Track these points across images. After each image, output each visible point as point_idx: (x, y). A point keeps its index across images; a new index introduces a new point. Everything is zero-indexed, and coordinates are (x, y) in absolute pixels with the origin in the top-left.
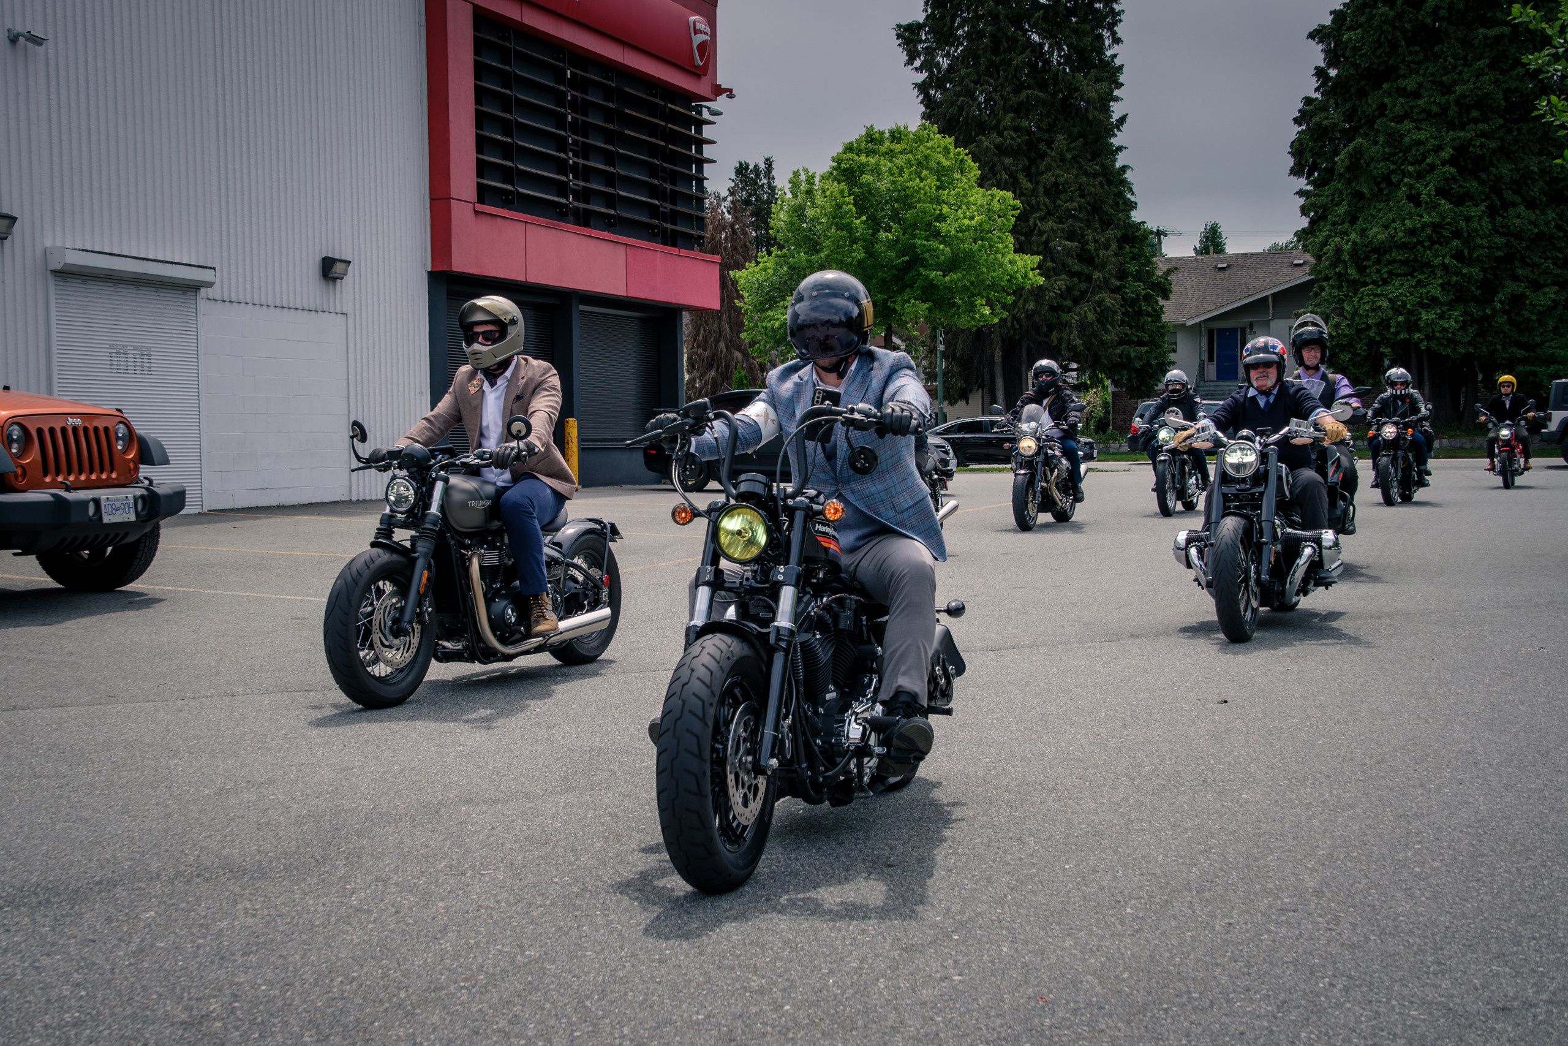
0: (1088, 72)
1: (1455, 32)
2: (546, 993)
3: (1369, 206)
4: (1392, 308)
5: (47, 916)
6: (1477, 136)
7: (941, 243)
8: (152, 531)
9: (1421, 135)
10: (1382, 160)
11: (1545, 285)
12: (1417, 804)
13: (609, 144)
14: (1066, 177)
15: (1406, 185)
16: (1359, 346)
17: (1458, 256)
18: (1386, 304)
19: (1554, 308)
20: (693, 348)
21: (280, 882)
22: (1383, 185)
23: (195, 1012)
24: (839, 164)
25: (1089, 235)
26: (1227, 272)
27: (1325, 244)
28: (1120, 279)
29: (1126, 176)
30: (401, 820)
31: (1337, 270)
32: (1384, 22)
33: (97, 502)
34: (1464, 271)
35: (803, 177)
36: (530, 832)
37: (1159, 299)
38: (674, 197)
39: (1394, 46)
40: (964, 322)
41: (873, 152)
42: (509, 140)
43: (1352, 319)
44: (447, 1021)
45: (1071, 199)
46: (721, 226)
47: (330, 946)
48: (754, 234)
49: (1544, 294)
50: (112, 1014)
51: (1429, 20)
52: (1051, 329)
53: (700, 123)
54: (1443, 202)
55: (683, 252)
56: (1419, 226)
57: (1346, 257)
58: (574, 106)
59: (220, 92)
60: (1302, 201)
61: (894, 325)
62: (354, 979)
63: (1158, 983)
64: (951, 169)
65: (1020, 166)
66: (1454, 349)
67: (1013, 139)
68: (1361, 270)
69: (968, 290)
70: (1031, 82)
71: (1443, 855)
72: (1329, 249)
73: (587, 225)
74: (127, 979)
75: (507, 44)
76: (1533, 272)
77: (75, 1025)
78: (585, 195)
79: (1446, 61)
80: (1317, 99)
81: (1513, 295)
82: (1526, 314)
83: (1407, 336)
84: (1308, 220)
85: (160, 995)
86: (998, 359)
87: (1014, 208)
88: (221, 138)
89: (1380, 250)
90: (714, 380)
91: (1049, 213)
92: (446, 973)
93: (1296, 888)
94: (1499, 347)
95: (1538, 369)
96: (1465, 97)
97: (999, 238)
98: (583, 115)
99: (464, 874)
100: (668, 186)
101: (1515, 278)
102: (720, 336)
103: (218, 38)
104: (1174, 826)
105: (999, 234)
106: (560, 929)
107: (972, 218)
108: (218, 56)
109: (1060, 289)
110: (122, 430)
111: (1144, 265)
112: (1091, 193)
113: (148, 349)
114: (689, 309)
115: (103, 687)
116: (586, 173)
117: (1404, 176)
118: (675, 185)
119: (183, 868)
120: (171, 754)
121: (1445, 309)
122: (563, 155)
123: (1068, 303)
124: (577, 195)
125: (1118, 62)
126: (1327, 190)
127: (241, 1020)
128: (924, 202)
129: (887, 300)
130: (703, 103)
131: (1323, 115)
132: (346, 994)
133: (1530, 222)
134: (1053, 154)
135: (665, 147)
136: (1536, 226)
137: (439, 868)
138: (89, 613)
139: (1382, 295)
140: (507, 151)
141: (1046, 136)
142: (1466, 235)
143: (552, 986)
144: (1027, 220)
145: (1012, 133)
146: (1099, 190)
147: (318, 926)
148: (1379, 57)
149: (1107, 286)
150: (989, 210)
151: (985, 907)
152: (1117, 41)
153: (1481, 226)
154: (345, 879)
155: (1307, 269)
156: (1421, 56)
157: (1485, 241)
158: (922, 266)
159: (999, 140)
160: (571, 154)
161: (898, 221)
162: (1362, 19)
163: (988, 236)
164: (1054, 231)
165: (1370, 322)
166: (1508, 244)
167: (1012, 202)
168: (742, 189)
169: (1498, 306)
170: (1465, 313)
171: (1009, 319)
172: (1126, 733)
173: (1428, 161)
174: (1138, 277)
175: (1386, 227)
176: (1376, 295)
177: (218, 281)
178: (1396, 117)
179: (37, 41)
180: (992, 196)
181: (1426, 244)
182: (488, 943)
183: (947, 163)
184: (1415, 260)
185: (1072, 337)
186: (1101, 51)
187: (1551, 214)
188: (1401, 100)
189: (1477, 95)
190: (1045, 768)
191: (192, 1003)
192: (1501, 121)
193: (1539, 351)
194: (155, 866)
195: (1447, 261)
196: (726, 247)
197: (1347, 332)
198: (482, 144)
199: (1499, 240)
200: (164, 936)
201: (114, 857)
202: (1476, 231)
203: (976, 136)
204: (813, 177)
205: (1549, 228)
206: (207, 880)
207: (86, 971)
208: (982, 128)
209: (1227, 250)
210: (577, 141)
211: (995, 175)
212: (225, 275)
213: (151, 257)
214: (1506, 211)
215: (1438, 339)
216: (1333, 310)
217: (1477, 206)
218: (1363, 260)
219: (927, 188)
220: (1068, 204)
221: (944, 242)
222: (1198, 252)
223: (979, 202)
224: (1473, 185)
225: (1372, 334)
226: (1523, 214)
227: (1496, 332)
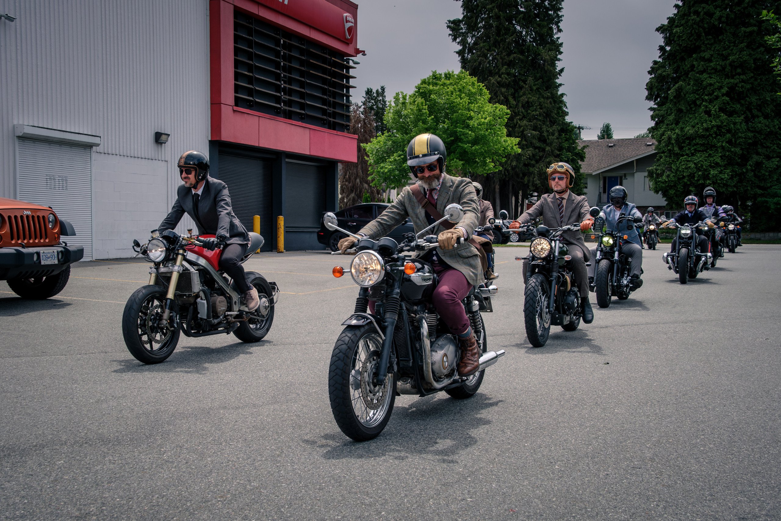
0: (545, 46)
1: (730, 29)
2: (261, 504)
3: (685, 116)
4: (696, 168)
5: (8, 462)
6: (740, 82)
7: (469, 130)
8: (66, 269)
9: (712, 81)
10: (692, 93)
11: (772, 158)
12: (703, 415)
13: (302, 77)
14: (533, 98)
15: (704, 106)
16: (679, 187)
17: (729, 142)
18: (693, 166)
19: (777, 169)
20: (343, 182)
21: (127, 447)
22: (692, 106)
23: (83, 511)
24: (419, 89)
25: (544, 128)
26: (614, 148)
27: (663, 134)
28: (560, 150)
29: (563, 99)
30: (190, 417)
31: (669, 148)
32: (694, 23)
33: (38, 254)
34: (732, 150)
35: (401, 96)
36: (255, 424)
37: (579, 161)
38: (335, 105)
39: (699, 36)
40: (480, 171)
41: (436, 84)
42: (251, 74)
43: (676, 173)
44: (211, 518)
45: (536, 110)
46: (358, 121)
47: (152, 479)
48: (375, 125)
49: (772, 162)
50: (41, 512)
51: (716, 23)
52: (524, 175)
53: (348, 68)
54: (722, 114)
55: (339, 133)
56: (710, 126)
57: (673, 142)
58: (284, 58)
59: (104, 48)
60: (651, 113)
62: (164, 496)
63: (570, 503)
64: (475, 94)
65: (510, 93)
66: (727, 189)
67: (506, 79)
68: (681, 148)
69: (483, 155)
70: (516, 50)
71: (715, 441)
72: (665, 137)
73: (290, 118)
74: (48, 494)
75: (251, 26)
76: (767, 151)
77: (21, 517)
78: (289, 103)
79: (725, 44)
80: (660, 62)
81: (756, 162)
82: (763, 172)
83: (703, 182)
84: (654, 122)
85: (65, 503)
86: (497, 190)
87: (507, 114)
88: (105, 70)
89: (690, 138)
90: (354, 198)
91: (524, 117)
92: (211, 494)
93: (641, 457)
94: (749, 188)
95: (768, 200)
96: (734, 62)
97: (499, 128)
98: (289, 62)
99: (221, 444)
100: (332, 99)
101: (758, 154)
102: (357, 176)
103: (103, 20)
104: (581, 425)
106: (269, 472)
107: (486, 119)
108: (104, 29)
109: (529, 155)
110: (51, 218)
111: (572, 144)
112: (545, 107)
113: (66, 177)
114: (342, 162)
115: (39, 347)
116: (290, 92)
117: (703, 101)
118: (335, 99)
119: (78, 439)
120: (74, 382)
121: (722, 169)
122: (279, 83)
123: (533, 162)
124: (285, 103)
125: (560, 41)
126: (664, 108)
127: (106, 515)
128: (462, 110)
130: (350, 58)
131: (663, 70)
132: (160, 504)
133: (766, 126)
134: (527, 86)
135: (330, 80)
136: (769, 128)
137: (209, 441)
138: (34, 310)
139: (691, 161)
140: (250, 80)
141: (523, 78)
142: (733, 131)
143: (264, 501)
144: (513, 120)
145: (506, 76)
146: (549, 105)
147: (146, 469)
148: (691, 41)
149: (553, 154)
150: (494, 115)
151: (484, 464)
152: (560, 30)
153: (741, 127)
154: (161, 446)
155: (654, 147)
156: (712, 41)
157: (743, 135)
158: (460, 142)
159: (499, 79)
160: (282, 82)
161: (449, 119)
162: (683, 22)
163: (493, 127)
164: (526, 126)
165: (685, 174)
166: (754, 136)
167: (506, 111)
168: (369, 102)
169: (749, 167)
170: (733, 171)
171: (503, 170)
172: (558, 378)
173: (715, 94)
174: (569, 150)
175: (693, 127)
176: (688, 161)
177: (102, 143)
178: (699, 71)
179: (11, 19)
180: (496, 107)
181: (714, 136)
182: (232, 479)
183: (474, 91)
184: (708, 144)
185: (535, 179)
186: (551, 35)
187: (776, 122)
188: (702, 63)
189: (740, 61)
190: (517, 395)
191: (81, 507)
192: (752, 75)
193: (769, 190)
194: (64, 438)
195: (724, 145)
196: (361, 131)
197: (673, 179)
198: (237, 76)
199: (750, 135)
200: (68, 473)
201: (43, 433)
202: (738, 129)
203: (488, 77)
204: (406, 96)
206: (90, 445)
207: (28, 490)
208: (491, 74)
209: (613, 137)
210: (286, 76)
211: (497, 97)
212: (106, 140)
213: (68, 130)
214: (754, 120)
215: (719, 184)
216: (666, 168)
217: (739, 117)
218: (682, 143)
219: (464, 103)
220: (534, 113)
221: (471, 130)
222: (599, 138)
223: (489, 111)
224: (738, 106)
225: (686, 181)
226: (762, 122)
227: (748, 181)
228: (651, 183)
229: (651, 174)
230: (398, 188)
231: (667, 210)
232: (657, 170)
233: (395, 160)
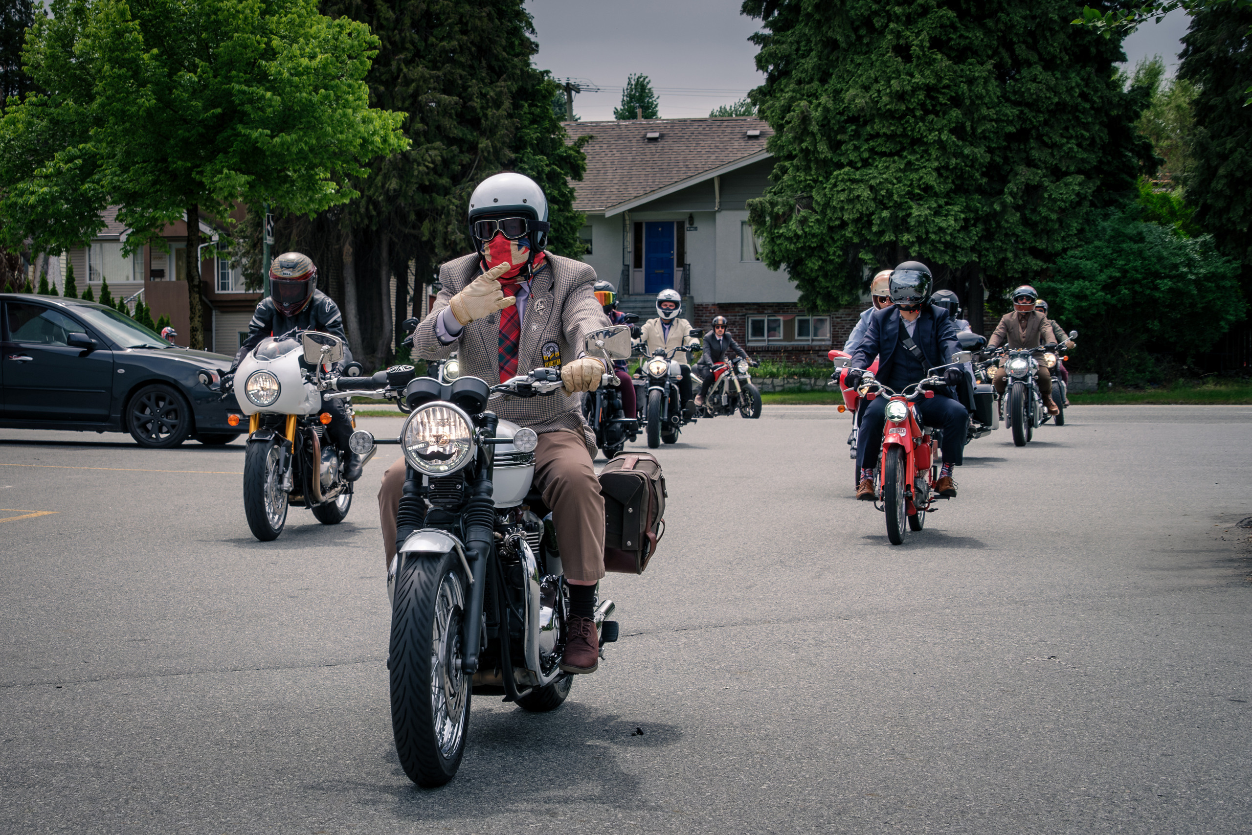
3: (844, 59)
4: (874, 199)
7: (267, 90)
11: (1067, 174)
15: (892, 31)
16: (831, 250)
17: (958, 131)
18: (866, 193)
19: (1079, 204)
22: (863, 32)
25: (474, 87)
26: (660, 144)
27: (788, 109)
28: (516, 149)
31: (804, 145)
34: (966, 152)
37: (569, 179)
40: (298, 204)
43: (823, 212)
45: (449, 37)
49: (1066, 185)
52: (421, 216)
54: (939, 56)
56: (909, 88)
57: (814, 128)
60: (757, 49)
61: (201, 208)
66: (954, 257)
68: (835, 146)
69: (305, 159)
72: (793, 116)
76: (1052, 155)
81: (1027, 185)
82: (1044, 211)
83: (893, 238)
84: (766, 75)
86: (348, 258)
87: (371, 46)
89: (858, 120)
91: (418, 54)
94: (1010, 255)
95: (1058, 286)
97: (350, 86)
101: (1030, 163)
105: (350, 81)
107: (312, 57)
109: (433, 162)
111: (548, 131)
112: (475, 29)
117: (889, 21)
121: (942, 202)
123: (445, 181)
126: (790, 36)
128: (244, 31)
129: (191, 169)
133: (1049, 89)
136: (1056, 93)
139: (862, 181)
142: (968, 102)
144: (387, 64)
149: (498, 159)
150: (336, 48)
153: (987, 91)
155: (764, 143)
157: (992, 112)
158: (241, 121)
161: (208, 58)
163: (333, 83)
164: (425, 80)
165: (846, 217)
166: (1021, 117)
167: (369, 37)
169: (1009, 199)
170: (968, 209)
171: (363, 202)
174: (541, 147)
175: (866, 88)
176: (853, 181)
180: (341, 26)
181: (918, 113)
184: (904, 135)
185: (450, 228)
187: (1075, 79)
193: (1060, 261)
195: (944, 137)
197: (816, 230)
199: (1011, 111)
202: (980, 97)
205: (1072, 96)
209: (659, 115)
214: (1018, 72)
215: (933, 243)
216: (799, 200)
217: (982, 64)
218: (837, 133)
219: (248, 11)
220: (444, 43)
221: (272, 89)
222: (620, 116)
223: (323, 36)
224: (977, 36)
225: (848, 235)
226: (1040, 77)
227: (1006, 235)
228: (760, 241)
229: (758, 217)
230: (67, 251)
231: (801, 312)
232: (773, 204)
233: (59, 172)
